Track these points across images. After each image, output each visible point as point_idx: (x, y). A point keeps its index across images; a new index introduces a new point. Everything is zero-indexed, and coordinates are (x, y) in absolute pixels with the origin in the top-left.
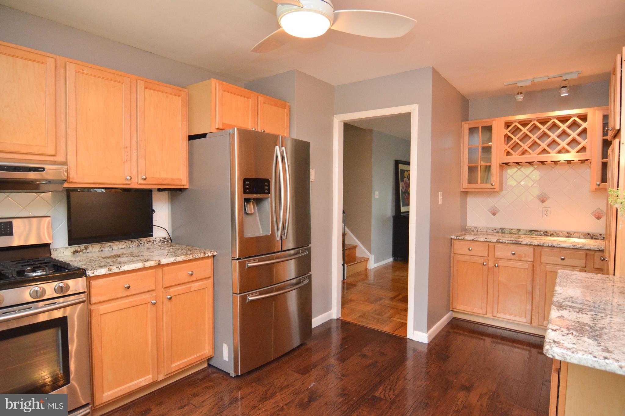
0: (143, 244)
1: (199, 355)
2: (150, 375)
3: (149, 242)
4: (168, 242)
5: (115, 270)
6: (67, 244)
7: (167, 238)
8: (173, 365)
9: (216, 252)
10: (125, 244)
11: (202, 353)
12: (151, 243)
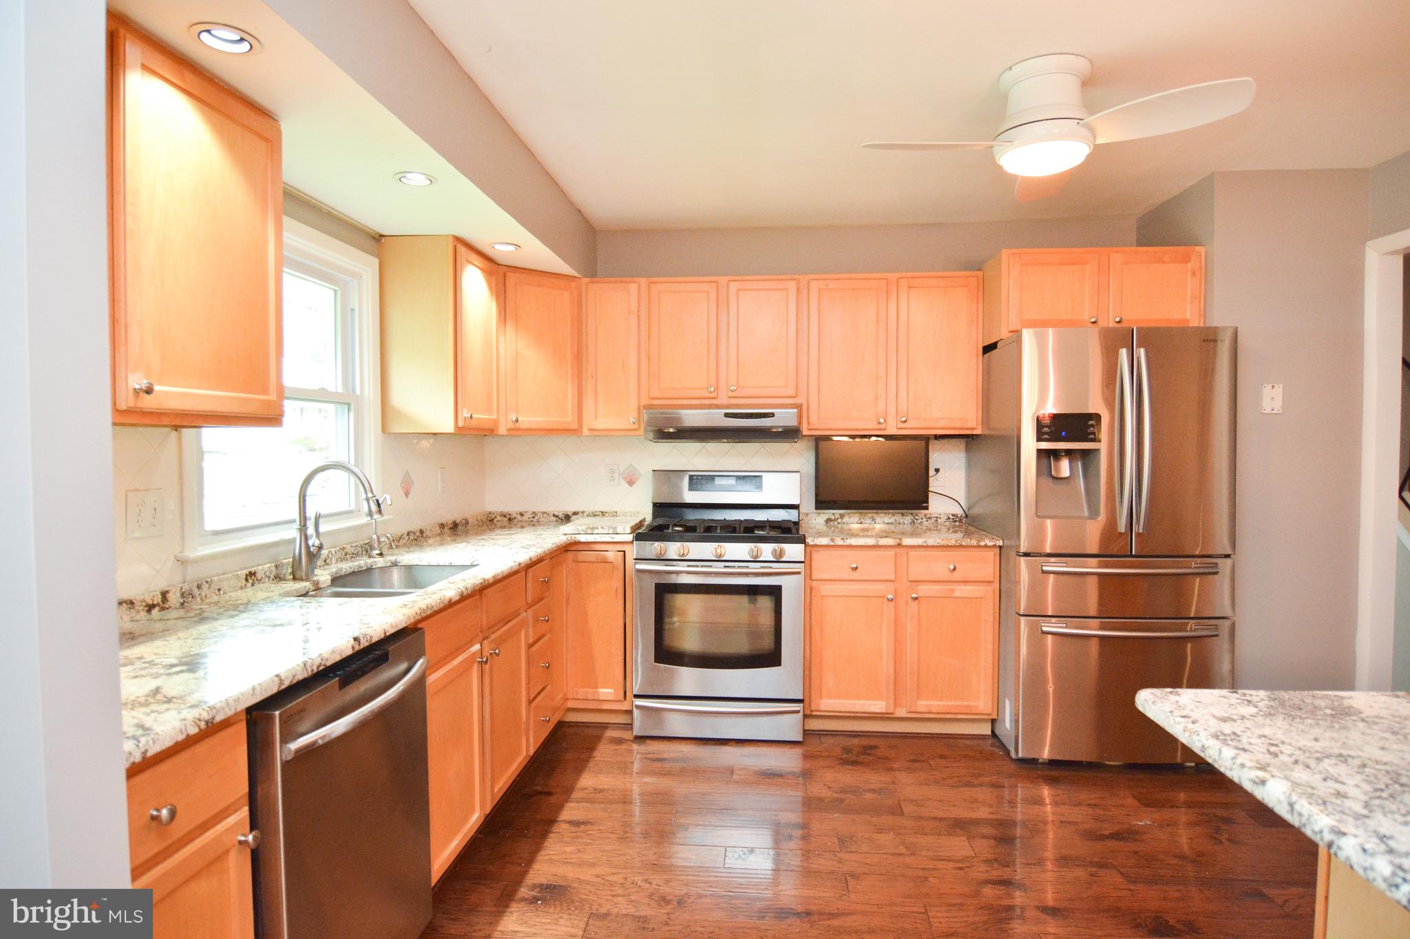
0: (920, 520)
1: (965, 703)
2: (882, 700)
3: (929, 518)
4: (962, 522)
5: (839, 542)
6: (814, 508)
7: (959, 516)
8: (920, 703)
9: (1001, 541)
10: (893, 518)
11: (973, 703)
12: (933, 520)
